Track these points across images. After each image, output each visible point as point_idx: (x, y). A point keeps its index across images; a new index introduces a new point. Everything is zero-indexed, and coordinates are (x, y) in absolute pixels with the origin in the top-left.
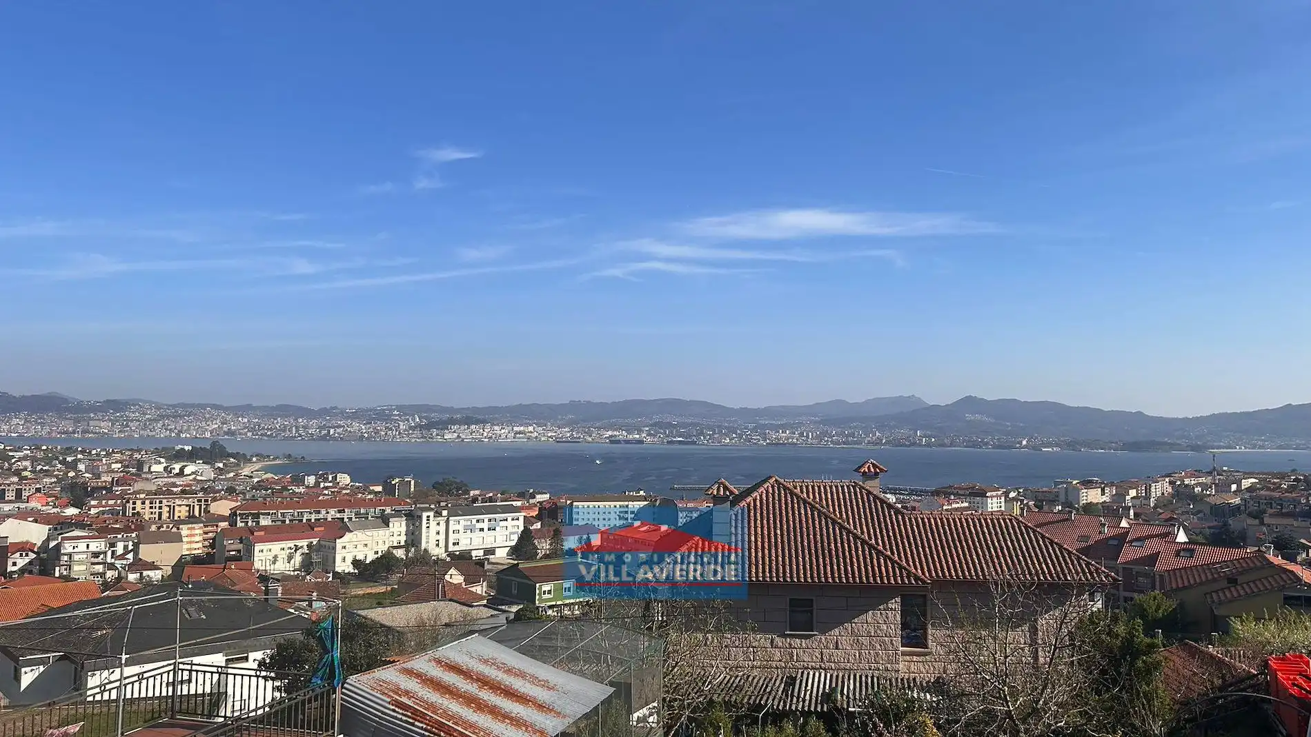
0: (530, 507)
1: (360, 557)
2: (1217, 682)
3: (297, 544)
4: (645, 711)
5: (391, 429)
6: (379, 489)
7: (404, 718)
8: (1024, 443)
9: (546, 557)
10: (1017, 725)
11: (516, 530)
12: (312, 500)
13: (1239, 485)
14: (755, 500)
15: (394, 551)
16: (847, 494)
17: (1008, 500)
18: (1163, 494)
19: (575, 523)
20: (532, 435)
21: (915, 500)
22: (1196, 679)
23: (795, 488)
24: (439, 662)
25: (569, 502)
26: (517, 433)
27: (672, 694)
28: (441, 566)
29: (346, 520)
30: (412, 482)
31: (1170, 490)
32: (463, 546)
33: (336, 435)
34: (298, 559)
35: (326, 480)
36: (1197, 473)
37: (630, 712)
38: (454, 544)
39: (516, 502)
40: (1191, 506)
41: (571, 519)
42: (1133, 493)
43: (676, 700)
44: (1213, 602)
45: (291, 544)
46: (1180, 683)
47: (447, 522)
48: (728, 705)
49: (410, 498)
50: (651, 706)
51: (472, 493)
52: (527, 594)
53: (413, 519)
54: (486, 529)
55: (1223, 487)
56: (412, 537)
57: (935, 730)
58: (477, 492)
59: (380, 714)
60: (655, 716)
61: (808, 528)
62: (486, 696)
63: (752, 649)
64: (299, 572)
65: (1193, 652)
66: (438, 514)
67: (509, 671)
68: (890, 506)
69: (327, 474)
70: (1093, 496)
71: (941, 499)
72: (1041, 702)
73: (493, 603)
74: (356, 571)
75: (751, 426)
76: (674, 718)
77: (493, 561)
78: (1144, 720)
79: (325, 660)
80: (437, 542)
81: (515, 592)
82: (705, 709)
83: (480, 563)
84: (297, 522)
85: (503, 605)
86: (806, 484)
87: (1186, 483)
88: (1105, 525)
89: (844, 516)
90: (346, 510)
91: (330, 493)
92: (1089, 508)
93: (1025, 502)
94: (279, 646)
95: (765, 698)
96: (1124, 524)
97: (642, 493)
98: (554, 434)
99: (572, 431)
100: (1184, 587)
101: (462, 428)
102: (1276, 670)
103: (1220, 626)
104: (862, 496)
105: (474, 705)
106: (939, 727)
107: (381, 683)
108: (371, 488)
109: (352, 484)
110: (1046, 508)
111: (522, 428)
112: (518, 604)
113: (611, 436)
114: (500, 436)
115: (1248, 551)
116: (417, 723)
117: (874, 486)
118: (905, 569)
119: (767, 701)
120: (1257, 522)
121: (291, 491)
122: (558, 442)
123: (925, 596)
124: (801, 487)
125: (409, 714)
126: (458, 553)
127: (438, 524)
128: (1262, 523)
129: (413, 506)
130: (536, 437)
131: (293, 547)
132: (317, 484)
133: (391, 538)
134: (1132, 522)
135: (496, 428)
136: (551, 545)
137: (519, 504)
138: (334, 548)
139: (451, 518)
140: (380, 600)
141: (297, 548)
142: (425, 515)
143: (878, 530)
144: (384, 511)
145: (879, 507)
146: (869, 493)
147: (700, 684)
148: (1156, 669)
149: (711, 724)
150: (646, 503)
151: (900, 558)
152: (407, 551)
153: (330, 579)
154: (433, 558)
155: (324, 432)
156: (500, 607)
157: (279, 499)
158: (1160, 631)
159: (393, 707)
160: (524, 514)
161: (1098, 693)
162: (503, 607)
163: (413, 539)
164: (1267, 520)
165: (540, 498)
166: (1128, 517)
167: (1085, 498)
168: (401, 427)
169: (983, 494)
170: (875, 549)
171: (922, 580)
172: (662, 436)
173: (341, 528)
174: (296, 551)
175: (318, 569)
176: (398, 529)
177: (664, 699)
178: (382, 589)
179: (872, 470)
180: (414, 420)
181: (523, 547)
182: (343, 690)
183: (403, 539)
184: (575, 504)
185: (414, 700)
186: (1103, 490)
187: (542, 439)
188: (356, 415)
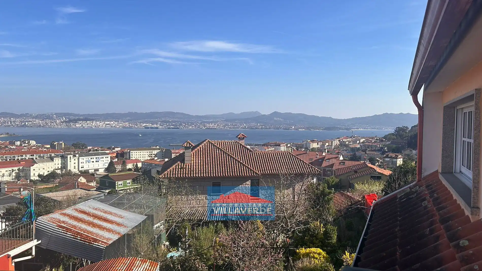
0: (113, 153)
1: (41, 173)
2: (350, 204)
3: (13, 169)
4: (159, 224)
5: (53, 123)
6: (49, 146)
7: (63, 231)
8: (293, 128)
9: (120, 171)
10: (287, 220)
11: (107, 161)
12: (19, 151)
13: (360, 141)
14: (200, 148)
15: (56, 171)
16: (233, 145)
17: (287, 147)
18: (336, 144)
19: (131, 159)
20: (113, 125)
21: (257, 148)
22: (343, 203)
23: (215, 143)
24: (76, 210)
25: (128, 151)
26: (106, 124)
27: (169, 217)
28: (77, 176)
29: (34, 159)
30: (63, 144)
31: (339, 143)
32: (86, 168)
33: (29, 125)
34: (14, 174)
35: (25, 143)
36: (347, 137)
37: (153, 225)
38: (82, 167)
39: (107, 151)
40: (345, 148)
41: (130, 157)
42: (327, 144)
43: (170, 220)
44: (350, 179)
45: (10, 169)
46: (338, 204)
47: (78, 159)
48: (190, 220)
49: (62, 150)
50: (161, 222)
51: (88, 148)
52: (112, 185)
53: (64, 158)
54: (95, 162)
55: (355, 142)
56: (64, 165)
57: (261, 224)
58: (91, 147)
59: (52, 230)
60: (163, 226)
61: (219, 157)
62: (96, 221)
63: (199, 201)
64: (14, 180)
65: (343, 194)
66: (74, 156)
67: (105, 212)
68: (248, 149)
69: (25, 141)
70: (315, 145)
71: (265, 147)
72: (295, 212)
73: (98, 189)
74: (40, 179)
75: (200, 122)
76: (170, 226)
77: (98, 174)
78: (327, 217)
79: (27, 211)
80: (74, 167)
81: (107, 185)
82: (181, 222)
83: (93, 175)
84: (12, 160)
85: (103, 190)
86: (219, 142)
87: (344, 140)
88: (318, 155)
89: (232, 153)
90: (34, 155)
91: (27, 148)
92: (313, 149)
93: (293, 148)
94: (7, 209)
95: (203, 217)
96: (324, 154)
97: (158, 147)
98: (122, 125)
99: (129, 124)
100: (341, 174)
101: (84, 122)
102: (367, 199)
103: (351, 186)
104: (238, 146)
105: (91, 225)
106: (262, 223)
107: (52, 219)
108: (45, 146)
109: (36, 144)
110: (299, 150)
111: (109, 123)
112: (109, 189)
113: (145, 126)
114: (100, 125)
115: (361, 162)
116: (68, 233)
117: (242, 142)
118: (252, 170)
119: (204, 218)
120: (364, 153)
121: (9, 148)
122: (123, 128)
123: (259, 180)
124: (217, 143)
125: (65, 230)
126: (83, 171)
127: (75, 160)
128: (366, 153)
129: (64, 153)
130: (115, 126)
131: (11, 170)
132: (21, 145)
133: (55, 166)
134: (326, 154)
135: (98, 122)
136: (122, 167)
137: (108, 152)
138: (30, 170)
139: (80, 157)
140: (51, 190)
141: (13, 171)
142: (69, 156)
143: (243, 157)
144: (51, 155)
145: (244, 150)
146: (241, 145)
147: (179, 214)
148: (331, 200)
149: (183, 227)
150: (159, 151)
151: (251, 167)
152: (62, 171)
153: (29, 182)
154: (73, 173)
155: (23, 124)
156: (102, 191)
157: (4, 151)
158: (333, 189)
159: (58, 228)
160: (111, 156)
161: (313, 208)
162: (103, 191)
163: (64, 166)
164: (367, 153)
165: (117, 149)
166: (325, 152)
167: (312, 146)
168: (57, 122)
169: (279, 145)
170: (242, 164)
171: (258, 174)
172: (165, 126)
173: (33, 162)
174: (12, 172)
175: (23, 179)
176: (58, 162)
177: (166, 220)
178: (51, 186)
179: (242, 137)
180: (63, 119)
181: (110, 168)
182: (36, 222)
183: (60, 166)
184: (131, 151)
185: (66, 224)
186: (318, 143)
187: (117, 127)
188: (36, 117)
